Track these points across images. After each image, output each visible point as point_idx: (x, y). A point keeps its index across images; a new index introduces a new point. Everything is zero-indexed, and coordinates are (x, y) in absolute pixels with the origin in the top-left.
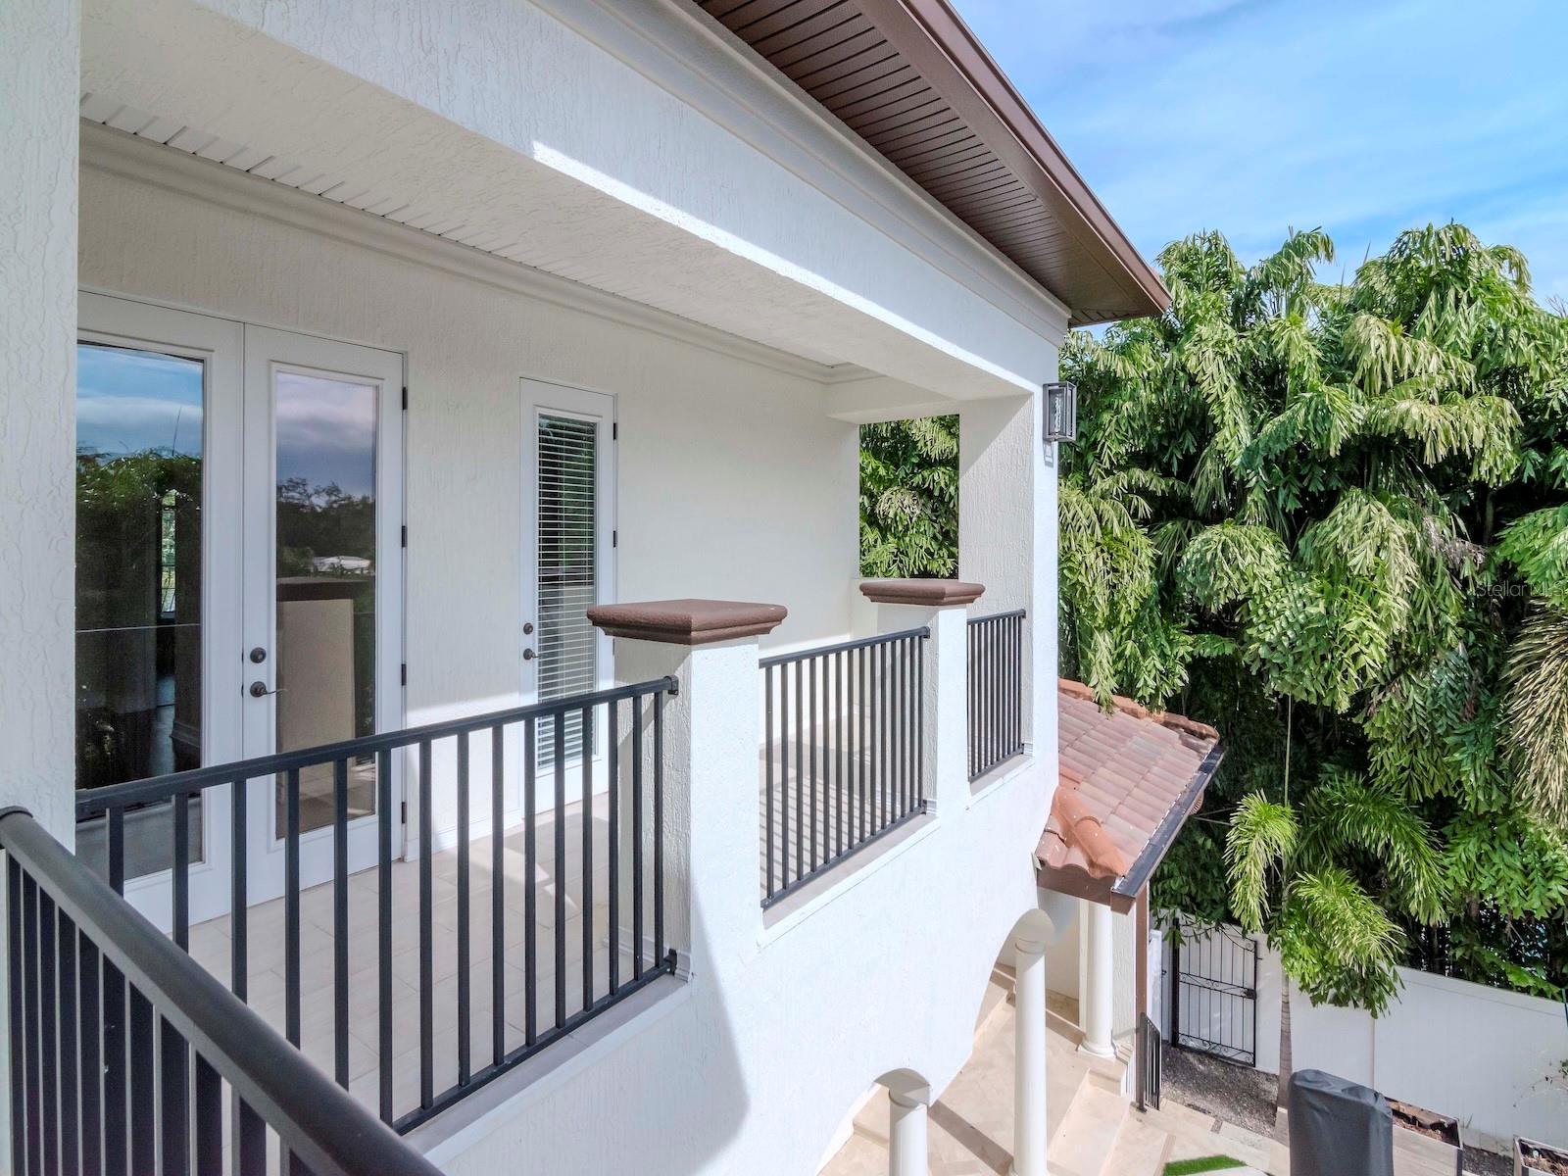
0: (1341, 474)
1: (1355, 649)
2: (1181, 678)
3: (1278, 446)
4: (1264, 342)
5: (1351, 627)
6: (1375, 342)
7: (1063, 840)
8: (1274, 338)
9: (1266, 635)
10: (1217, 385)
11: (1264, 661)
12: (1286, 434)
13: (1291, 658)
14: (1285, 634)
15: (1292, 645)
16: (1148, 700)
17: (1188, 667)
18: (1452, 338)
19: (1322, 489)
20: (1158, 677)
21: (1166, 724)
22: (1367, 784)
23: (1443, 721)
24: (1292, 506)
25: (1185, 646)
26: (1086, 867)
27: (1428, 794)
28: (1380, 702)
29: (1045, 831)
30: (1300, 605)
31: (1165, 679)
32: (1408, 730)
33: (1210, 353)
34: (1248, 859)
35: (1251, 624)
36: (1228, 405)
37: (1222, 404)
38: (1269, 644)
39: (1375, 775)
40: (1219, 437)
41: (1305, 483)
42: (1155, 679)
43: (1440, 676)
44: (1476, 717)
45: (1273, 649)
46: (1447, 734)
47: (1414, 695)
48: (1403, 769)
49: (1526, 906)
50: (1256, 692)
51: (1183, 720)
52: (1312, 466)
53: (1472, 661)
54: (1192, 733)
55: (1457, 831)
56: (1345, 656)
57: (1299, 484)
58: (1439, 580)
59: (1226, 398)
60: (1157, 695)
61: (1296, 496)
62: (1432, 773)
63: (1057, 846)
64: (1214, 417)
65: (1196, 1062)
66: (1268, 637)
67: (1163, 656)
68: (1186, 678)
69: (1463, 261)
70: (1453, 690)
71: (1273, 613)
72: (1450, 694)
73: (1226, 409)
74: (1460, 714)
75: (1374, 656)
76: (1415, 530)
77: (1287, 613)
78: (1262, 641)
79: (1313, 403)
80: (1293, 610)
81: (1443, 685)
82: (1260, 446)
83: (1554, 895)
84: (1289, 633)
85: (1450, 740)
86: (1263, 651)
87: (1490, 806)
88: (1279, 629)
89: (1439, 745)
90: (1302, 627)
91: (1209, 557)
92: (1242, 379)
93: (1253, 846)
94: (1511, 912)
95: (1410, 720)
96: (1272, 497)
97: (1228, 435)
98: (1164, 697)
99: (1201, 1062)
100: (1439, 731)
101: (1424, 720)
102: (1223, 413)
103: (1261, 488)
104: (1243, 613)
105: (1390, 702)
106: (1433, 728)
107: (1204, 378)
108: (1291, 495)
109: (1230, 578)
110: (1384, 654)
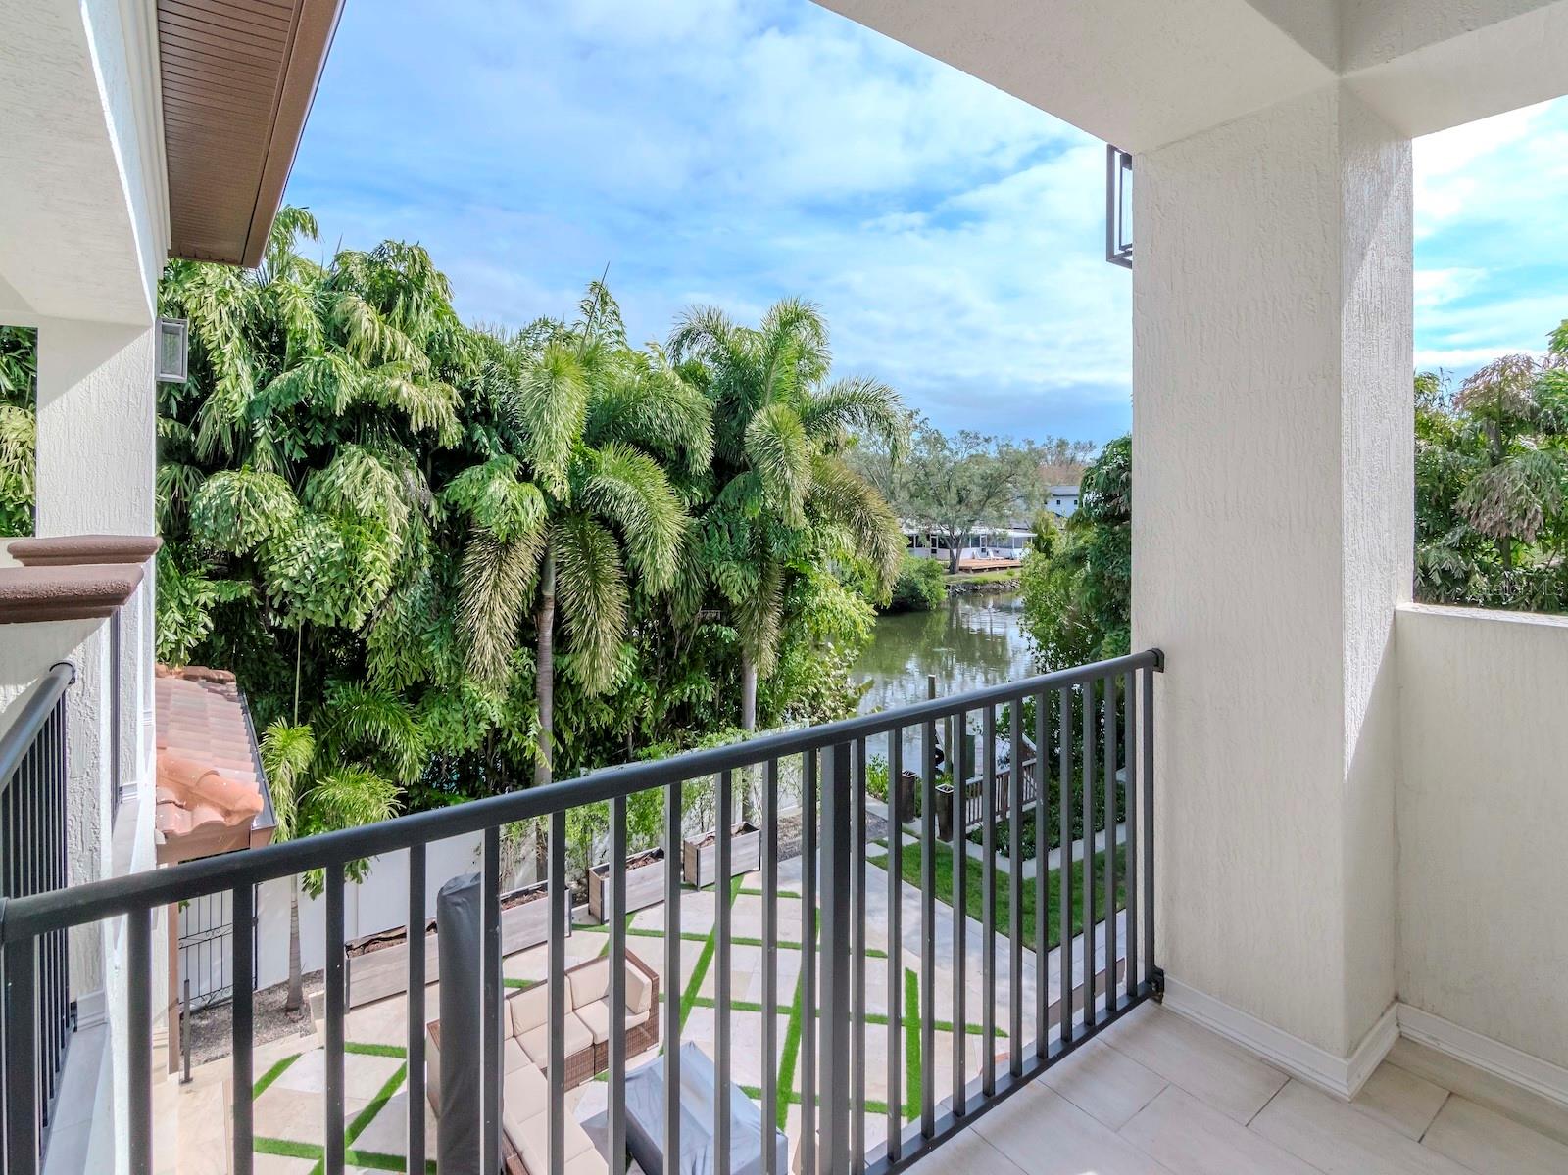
0: (339, 431)
1: (372, 576)
2: (205, 626)
3: (289, 400)
4: (271, 301)
5: (367, 559)
6: (365, 324)
7: (181, 807)
8: (281, 300)
9: (286, 572)
10: (219, 332)
11: (286, 594)
12: (297, 389)
13: (314, 589)
14: (307, 568)
15: (314, 578)
16: (167, 657)
17: (210, 613)
18: (415, 334)
19: (322, 443)
20: (179, 630)
21: (187, 677)
22: (366, 688)
23: (420, 625)
24: (299, 455)
25: (208, 593)
26: (222, 819)
27: (409, 683)
28: (378, 618)
29: (157, 804)
30: (319, 541)
31: (187, 630)
32: (395, 637)
33: (212, 299)
34: (276, 783)
35: (272, 561)
36: (229, 356)
37: (222, 354)
38: (291, 578)
39: (372, 678)
40: (219, 386)
41: (308, 436)
42: (176, 633)
43: (415, 593)
44: (439, 617)
45: (296, 582)
46: (421, 634)
47: (399, 608)
48: (392, 668)
49: (467, 746)
50: (254, 632)
51: (202, 670)
52: (314, 422)
53: (433, 576)
54: (213, 681)
55: (425, 705)
56: (364, 582)
57: (304, 437)
58: (415, 520)
59: (228, 348)
60: (178, 649)
61: (301, 446)
62: (411, 667)
63: (176, 813)
64: (214, 364)
65: (198, 1021)
66: (292, 572)
67: (183, 607)
68: (211, 625)
69: (422, 276)
70: (424, 601)
71: (293, 550)
72: (424, 605)
73: (226, 359)
74: (428, 617)
75: (383, 583)
76: (399, 483)
77: (308, 550)
78: (286, 576)
79: (322, 367)
80: (314, 547)
81: (418, 598)
82: (271, 398)
83: (482, 731)
84: (312, 567)
85: (424, 637)
86: (286, 586)
87: (449, 680)
88: (301, 564)
89: (418, 643)
90: (322, 561)
91: (233, 501)
92: (245, 331)
93: (280, 771)
94: (458, 753)
95: (397, 629)
96: (279, 447)
97: (229, 384)
98: (187, 648)
99: (202, 1019)
100: (416, 634)
101: (407, 627)
102: (223, 363)
103: (268, 439)
104: (261, 553)
105: (385, 617)
106: (412, 631)
107: (204, 324)
108: (296, 446)
109: (256, 520)
110: (390, 580)
